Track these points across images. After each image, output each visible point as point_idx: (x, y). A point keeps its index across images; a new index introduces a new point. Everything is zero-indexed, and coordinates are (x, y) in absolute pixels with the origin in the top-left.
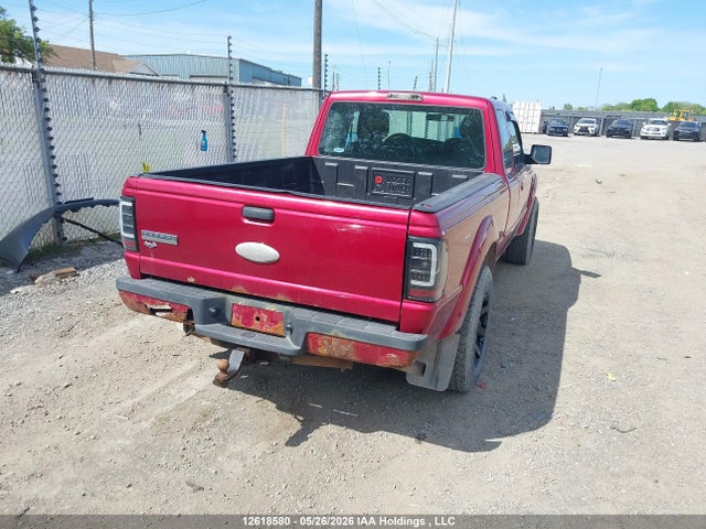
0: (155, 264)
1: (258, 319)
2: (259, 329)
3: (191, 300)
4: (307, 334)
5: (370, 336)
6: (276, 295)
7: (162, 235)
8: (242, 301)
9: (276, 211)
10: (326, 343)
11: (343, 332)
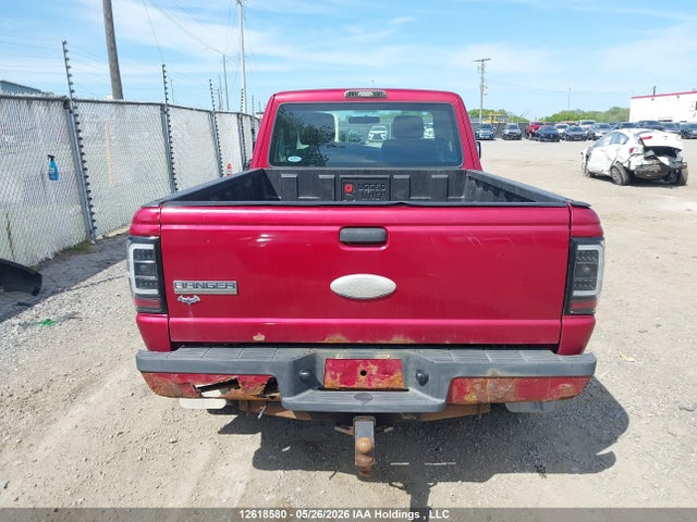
0: (196, 325)
1: (363, 373)
2: (366, 386)
3: (273, 366)
4: (453, 382)
5: (538, 368)
6: (391, 337)
7: (211, 283)
8: (340, 354)
9: (389, 229)
10: (478, 387)
11: (505, 369)
